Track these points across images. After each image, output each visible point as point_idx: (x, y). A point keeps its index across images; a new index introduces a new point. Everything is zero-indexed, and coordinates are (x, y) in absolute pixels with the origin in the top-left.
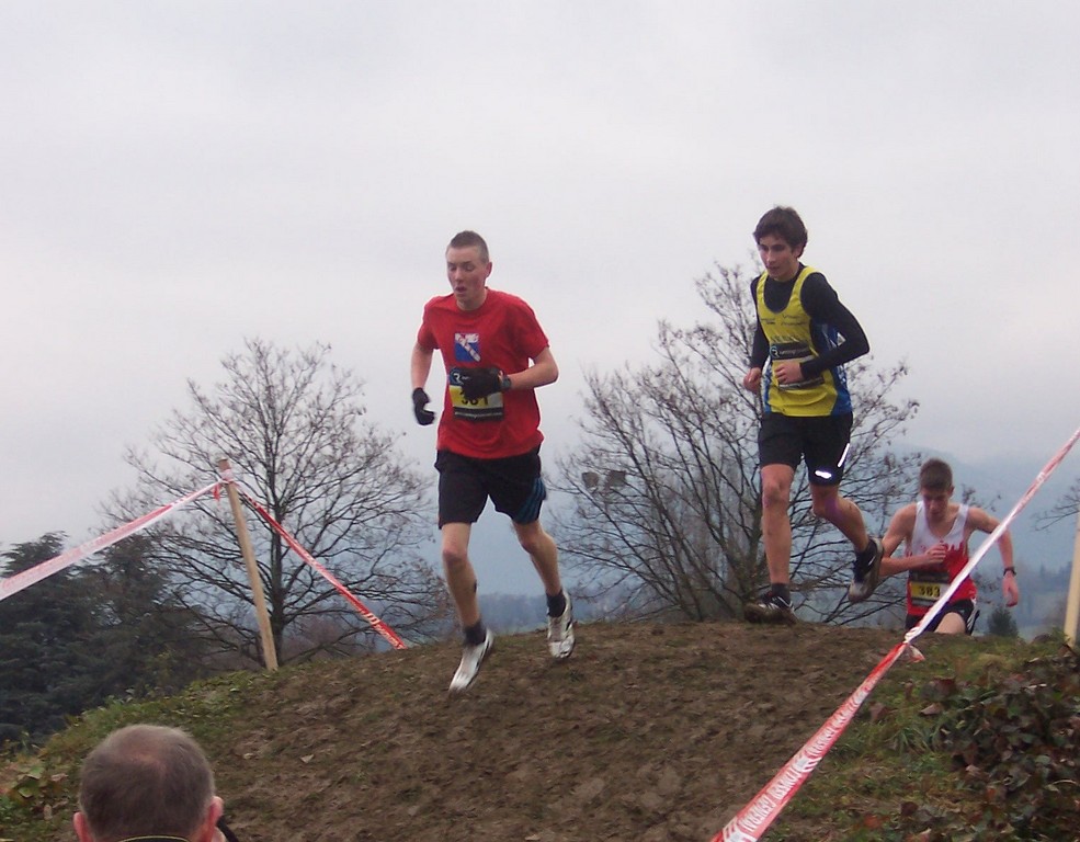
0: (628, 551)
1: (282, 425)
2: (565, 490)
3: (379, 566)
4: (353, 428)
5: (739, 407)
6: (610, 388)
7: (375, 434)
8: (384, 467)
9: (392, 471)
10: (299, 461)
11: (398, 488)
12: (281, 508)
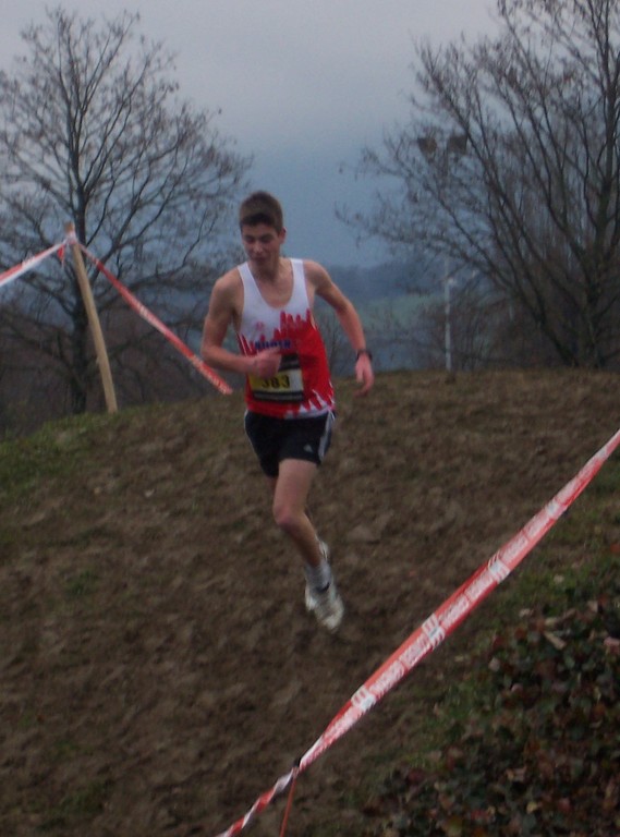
0: (463, 239)
1: (87, 102)
2: (395, 173)
4: (164, 105)
5: (585, 82)
6: (444, 61)
7: (187, 110)
8: (198, 148)
9: (206, 151)
10: (105, 139)
11: (213, 170)
12: (85, 193)
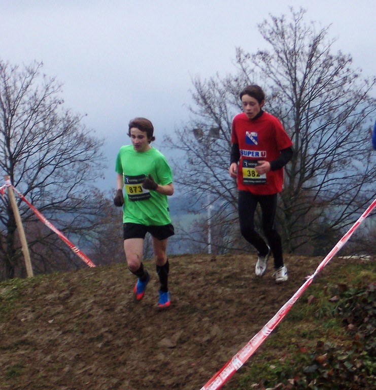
0: (218, 184)
1: (14, 110)
2: (181, 148)
3: (72, 192)
4: (56, 111)
5: (284, 99)
6: (207, 88)
7: (69, 114)
8: (74, 134)
9: (79, 136)
10: (24, 131)
11: (83, 146)
12: (13, 159)
